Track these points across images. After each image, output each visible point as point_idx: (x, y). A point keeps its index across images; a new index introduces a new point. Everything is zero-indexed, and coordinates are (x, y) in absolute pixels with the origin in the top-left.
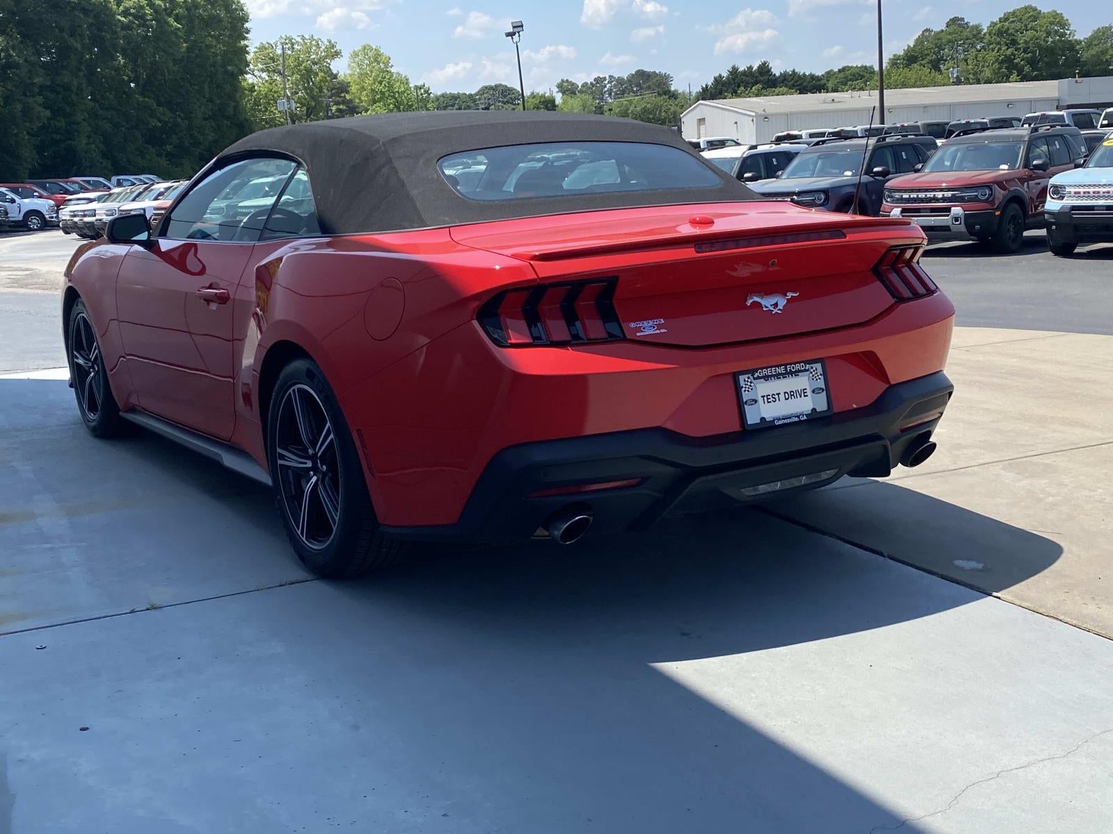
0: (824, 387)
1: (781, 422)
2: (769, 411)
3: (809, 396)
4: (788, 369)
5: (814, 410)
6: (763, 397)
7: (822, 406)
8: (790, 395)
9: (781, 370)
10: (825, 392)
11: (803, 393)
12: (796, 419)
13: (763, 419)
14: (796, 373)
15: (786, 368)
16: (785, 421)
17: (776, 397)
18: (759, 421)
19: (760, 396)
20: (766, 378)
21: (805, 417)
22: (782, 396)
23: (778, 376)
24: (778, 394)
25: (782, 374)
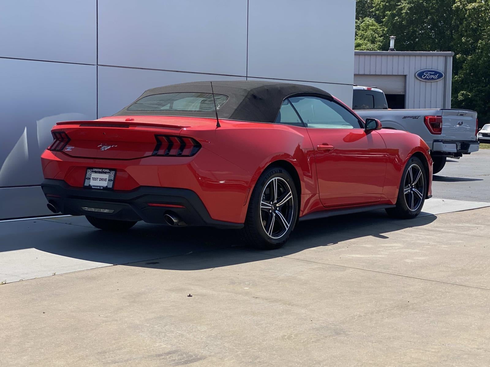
0: (113, 179)
1: (94, 187)
2: (93, 183)
3: (107, 181)
4: (103, 170)
5: (107, 186)
6: (93, 178)
7: (110, 186)
8: (101, 179)
9: (101, 170)
10: (113, 182)
11: (105, 180)
12: (99, 188)
13: (90, 185)
14: (105, 173)
15: (102, 170)
16: (95, 188)
17: (97, 179)
18: (88, 185)
19: (91, 178)
20: (96, 172)
21: (102, 188)
22: (99, 179)
23: (99, 172)
24: (98, 178)
25: (100, 172)
